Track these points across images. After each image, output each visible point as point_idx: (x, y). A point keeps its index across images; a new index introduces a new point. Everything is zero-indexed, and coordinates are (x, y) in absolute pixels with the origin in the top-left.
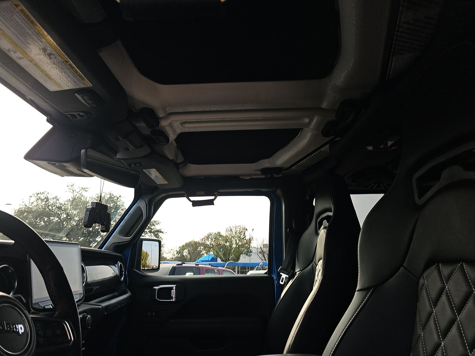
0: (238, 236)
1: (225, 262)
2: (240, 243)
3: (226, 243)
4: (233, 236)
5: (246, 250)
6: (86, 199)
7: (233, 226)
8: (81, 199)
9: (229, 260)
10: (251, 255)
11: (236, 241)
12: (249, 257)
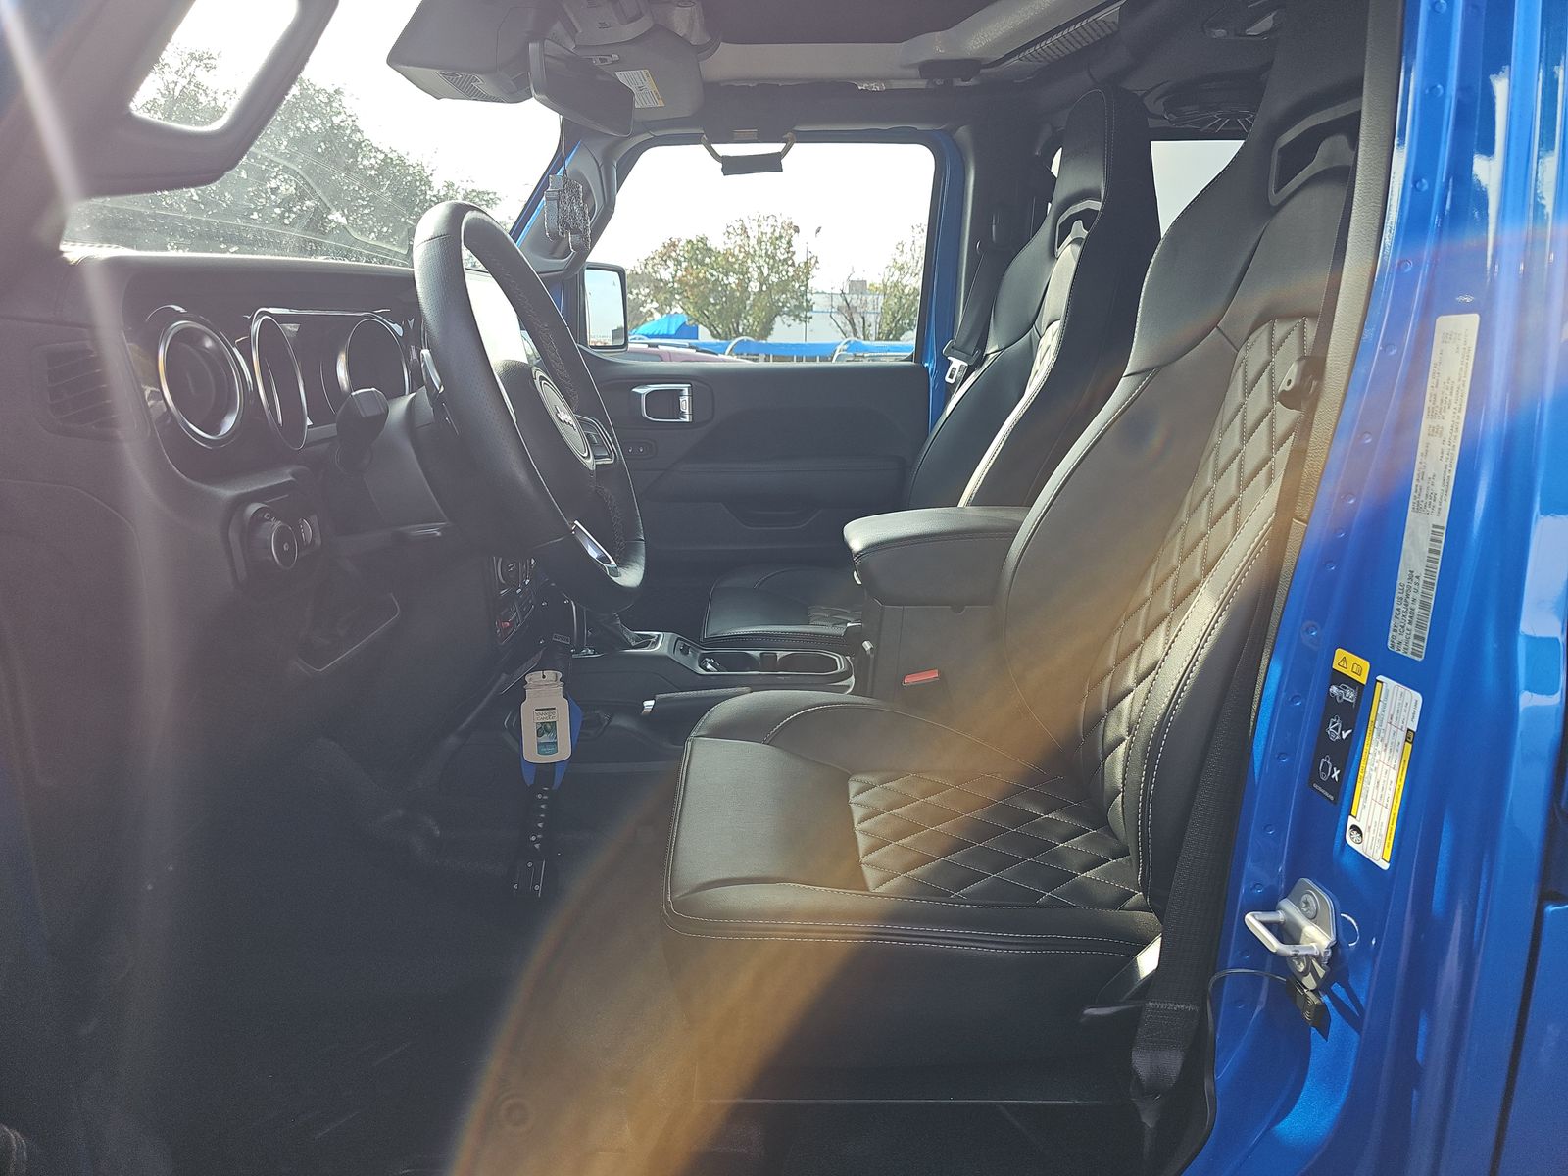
0: (767, 251)
1: (723, 342)
2: (774, 279)
3: (727, 275)
4: (751, 251)
5: (794, 302)
6: (215, 99)
7: (751, 218)
8: (197, 102)
9: (738, 335)
10: (811, 317)
11: (761, 270)
12: (804, 324)
